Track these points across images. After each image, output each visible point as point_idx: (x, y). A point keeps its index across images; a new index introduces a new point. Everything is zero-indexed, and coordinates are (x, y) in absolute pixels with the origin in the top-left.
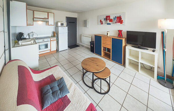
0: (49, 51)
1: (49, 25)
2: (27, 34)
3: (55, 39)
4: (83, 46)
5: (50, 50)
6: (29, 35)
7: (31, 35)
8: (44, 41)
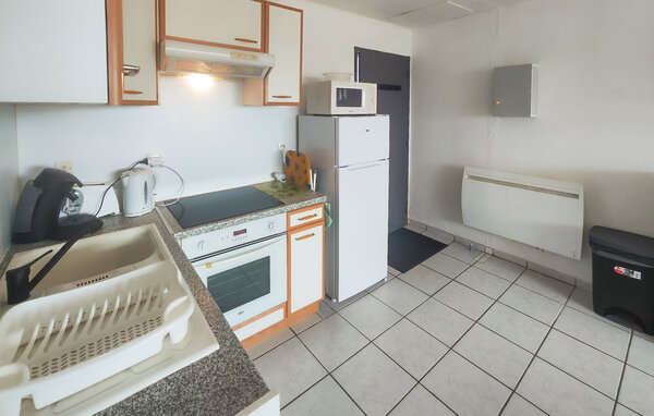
0: (279, 316)
1: (271, 99)
2: (106, 176)
3: (319, 213)
4: (471, 248)
5: (287, 305)
6: (118, 183)
7: (135, 184)
8: (242, 239)
